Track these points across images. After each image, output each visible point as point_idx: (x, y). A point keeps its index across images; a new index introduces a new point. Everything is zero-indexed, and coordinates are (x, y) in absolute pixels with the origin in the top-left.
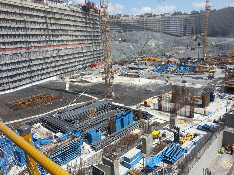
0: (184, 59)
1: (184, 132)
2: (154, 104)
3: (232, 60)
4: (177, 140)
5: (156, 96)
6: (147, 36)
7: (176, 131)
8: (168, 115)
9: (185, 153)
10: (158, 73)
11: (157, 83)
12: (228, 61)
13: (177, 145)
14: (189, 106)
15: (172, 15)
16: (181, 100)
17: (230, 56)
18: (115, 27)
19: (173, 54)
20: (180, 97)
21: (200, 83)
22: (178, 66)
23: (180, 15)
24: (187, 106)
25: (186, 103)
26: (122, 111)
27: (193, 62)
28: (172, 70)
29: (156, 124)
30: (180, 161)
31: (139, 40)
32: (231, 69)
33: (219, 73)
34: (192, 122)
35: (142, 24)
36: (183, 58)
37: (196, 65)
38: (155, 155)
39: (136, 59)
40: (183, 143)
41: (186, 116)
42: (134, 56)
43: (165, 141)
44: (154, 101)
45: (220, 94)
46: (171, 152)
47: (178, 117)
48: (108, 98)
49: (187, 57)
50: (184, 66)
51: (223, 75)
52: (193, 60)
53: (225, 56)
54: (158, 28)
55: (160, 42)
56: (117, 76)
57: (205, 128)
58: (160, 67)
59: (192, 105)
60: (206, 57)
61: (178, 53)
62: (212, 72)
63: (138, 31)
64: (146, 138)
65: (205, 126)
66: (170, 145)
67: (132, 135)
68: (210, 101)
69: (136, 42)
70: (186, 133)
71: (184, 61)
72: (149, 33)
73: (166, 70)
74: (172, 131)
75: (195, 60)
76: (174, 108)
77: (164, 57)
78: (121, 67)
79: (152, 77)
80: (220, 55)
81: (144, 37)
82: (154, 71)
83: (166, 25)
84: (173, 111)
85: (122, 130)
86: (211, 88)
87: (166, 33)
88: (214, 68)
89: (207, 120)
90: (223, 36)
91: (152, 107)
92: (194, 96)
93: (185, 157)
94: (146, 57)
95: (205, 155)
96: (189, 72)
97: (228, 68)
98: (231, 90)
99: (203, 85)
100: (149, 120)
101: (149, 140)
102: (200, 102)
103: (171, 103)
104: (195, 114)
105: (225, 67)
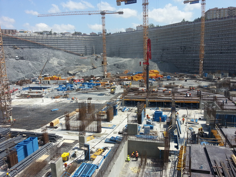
0: (87, 77)
1: (94, 148)
2: (61, 124)
3: (127, 77)
4: (87, 158)
5: (63, 116)
6: (47, 54)
7: (86, 149)
8: (76, 134)
9: (96, 170)
11: (63, 102)
12: (125, 78)
13: (88, 162)
14: (96, 122)
15: (72, 35)
16: (89, 116)
17: (126, 74)
18: (9, 43)
19: (77, 73)
20: (87, 114)
21: (103, 99)
22: (82, 84)
23: (80, 35)
24: (94, 122)
25: (93, 119)
26: (24, 137)
27: (96, 80)
28: (76, 88)
29: (64, 145)
31: (40, 58)
32: (127, 85)
33: (118, 89)
34: (100, 137)
35: (42, 41)
37: (98, 82)
39: (37, 78)
40: (94, 159)
41: (94, 132)
42: (34, 75)
43: (76, 162)
44: (61, 121)
45: (121, 108)
46: (83, 172)
47: (87, 134)
48: (4, 124)
49: (90, 76)
50: (88, 84)
51: (122, 91)
52: (96, 78)
53: (122, 74)
54: (59, 47)
55: (63, 61)
56: (15, 98)
57: (112, 141)
58: (64, 86)
59: (99, 120)
60: (107, 75)
61: (81, 71)
62: (113, 88)
63: (38, 48)
64: (56, 163)
65: (112, 138)
66: (82, 165)
67: (39, 163)
68: (114, 114)
69: (36, 59)
70: (96, 149)
71: (87, 79)
72: (50, 51)
73: (71, 89)
74: (82, 150)
76: (82, 126)
77: (68, 75)
78: (19, 87)
79: (56, 96)
80: (118, 73)
81: (44, 55)
82: (58, 90)
83: (67, 44)
84: (82, 129)
85: (26, 159)
86: (114, 103)
87: (68, 52)
88: (114, 84)
89: (113, 133)
90: (118, 57)
91: (60, 128)
92: (100, 112)
93: (97, 173)
94: (49, 76)
95: (114, 166)
96: (93, 89)
97: (125, 84)
98: (129, 103)
99: (106, 101)
100: (58, 143)
101: (59, 164)
102: (105, 117)
103: (79, 121)
104: (102, 128)
105: (122, 83)
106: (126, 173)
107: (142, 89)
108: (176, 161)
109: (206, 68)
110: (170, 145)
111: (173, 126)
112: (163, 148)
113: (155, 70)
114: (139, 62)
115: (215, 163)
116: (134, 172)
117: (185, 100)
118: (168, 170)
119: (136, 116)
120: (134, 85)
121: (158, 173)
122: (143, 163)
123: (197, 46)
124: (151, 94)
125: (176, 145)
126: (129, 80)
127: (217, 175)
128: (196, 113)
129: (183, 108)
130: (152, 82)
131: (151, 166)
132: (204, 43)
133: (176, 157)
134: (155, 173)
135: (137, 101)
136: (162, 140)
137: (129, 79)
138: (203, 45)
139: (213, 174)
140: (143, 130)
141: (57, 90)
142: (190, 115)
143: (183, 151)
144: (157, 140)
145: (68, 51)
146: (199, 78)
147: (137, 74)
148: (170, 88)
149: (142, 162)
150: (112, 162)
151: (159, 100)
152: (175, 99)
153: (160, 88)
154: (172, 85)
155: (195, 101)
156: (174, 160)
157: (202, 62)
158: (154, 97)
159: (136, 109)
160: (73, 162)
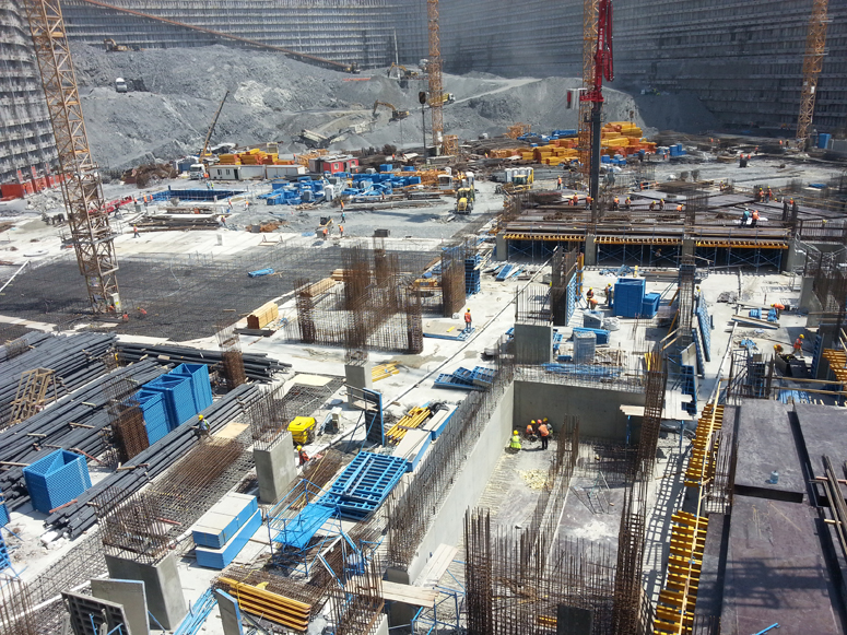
0: (371, 152)
1: (398, 405)
2: (285, 323)
3: (519, 153)
4: (376, 435)
5: (290, 294)
6: (227, 67)
7: (370, 406)
8: (337, 355)
9: (406, 474)
10: (285, 206)
11: (289, 244)
12: (510, 154)
13: (379, 450)
14: (405, 316)
16: (377, 297)
17: (515, 139)
18: (89, 29)
19: (334, 137)
20: (373, 286)
21: (429, 234)
22: (354, 178)
24: (397, 315)
25: (393, 306)
26: (163, 363)
27: (403, 163)
28: (334, 196)
29: (298, 392)
30: (394, 504)
31: (200, 83)
32: (519, 181)
33: (485, 196)
34: (418, 368)
35: (204, 19)
36: (367, 148)
37: (412, 173)
38: (308, 500)
39: (196, 158)
40: (396, 441)
41: (396, 351)
42: (184, 147)
43: (336, 447)
44: (282, 311)
45: (494, 266)
46: (360, 480)
47: (373, 357)
48: (96, 319)
49: (381, 147)
50: (376, 179)
51: (498, 204)
52: (401, 155)
53: (499, 139)
54: (267, 38)
55: (283, 91)
56: (124, 230)
57: (461, 381)
58: (291, 186)
59: (413, 311)
60: (443, 143)
61: (350, 132)
62: (464, 194)
63: (191, 45)
64: (270, 450)
65: (459, 374)
66: (357, 457)
67: (216, 449)
68: (467, 289)
69: (188, 88)
70: (403, 408)
71: (371, 159)
72: (237, 54)
73: (316, 196)
74: (358, 409)
75: (409, 156)
76: (356, 329)
77: (303, 146)
78: (136, 193)
79: (264, 224)
80: (486, 135)
81: (216, 70)
82: (270, 202)
83: (295, 25)
84: (355, 340)
85: (173, 434)
86: (467, 248)
87: (299, 58)
88: (470, 180)
89: (462, 354)
90: (487, 71)
91: (280, 334)
92: (418, 281)
93: (406, 486)
94: (235, 148)
95: (467, 467)
96: (391, 199)
97: (509, 179)
98: (523, 250)
99: (440, 241)
100: (275, 384)
101: (282, 452)
102: (437, 298)
103: (343, 313)
104: (424, 339)
105: (500, 174)
106: (505, 487)
107: (572, 197)
108: (683, 457)
109: (826, 114)
110: (663, 402)
111: (680, 334)
112: (639, 411)
113: (624, 122)
114: (565, 94)
115: (826, 465)
116: (533, 487)
117: (734, 240)
118: (654, 485)
119: (547, 298)
120: (546, 182)
121: (616, 494)
122: (567, 457)
123: (799, 24)
124: (607, 213)
125: (688, 399)
126: (526, 164)
127: (828, 505)
128: (773, 288)
129: (725, 270)
130: (611, 170)
131: (594, 468)
132: (829, 12)
133: (686, 443)
134: (608, 494)
135: (555, 243)
136: (636, 382)
137: (525, 159)
138: (823, 18)
139: (812, 504)
140: (571, 345)
141: (265, 202)
142: (747, 296)
143: (713, 423)
144: (619, 382)
145: (301, 52)
146: (794, 153)
147: (557, 140)
148: (680, 191)
149: (562, 455)
150: (457, 452)
151: (633, 237)
152: (695, 235)
153: (645, 193)
154: (690, 179)
155: (773, 242)
156: (676, 451)
157: (813, 88)
158: (617, 228)
159: (547, 269)
160: (327, 448)
